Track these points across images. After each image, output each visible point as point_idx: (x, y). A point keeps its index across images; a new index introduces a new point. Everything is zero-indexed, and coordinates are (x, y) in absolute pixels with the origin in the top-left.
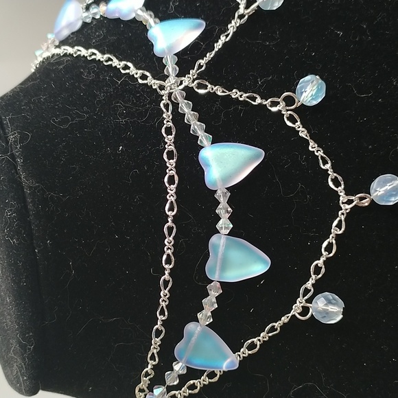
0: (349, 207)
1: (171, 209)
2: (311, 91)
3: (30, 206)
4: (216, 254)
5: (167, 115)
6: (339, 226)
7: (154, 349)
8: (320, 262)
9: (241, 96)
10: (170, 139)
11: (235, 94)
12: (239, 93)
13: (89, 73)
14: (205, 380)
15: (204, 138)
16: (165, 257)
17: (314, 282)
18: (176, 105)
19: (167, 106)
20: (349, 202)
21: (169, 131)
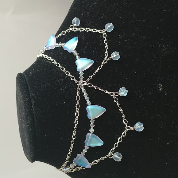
0: (128, 130)
1: (76, 123)
2: (123, 92)
3: (35, 119)
4: (88, 138)
5: (78, 93)
6: (124, 134)
7: (68, 159)
8: (117, 143)
9: (102, 90)
10: (78, 101)
11: (100, 89)
12: (101, 89)
13: (56, 72)
14: (81, 168)
15: (88, 102)
16: (73, 136)
17: (114, 149)
18: (81, 90)
19: (78, 89)
20: (128, 128)
21: (78, 98)
